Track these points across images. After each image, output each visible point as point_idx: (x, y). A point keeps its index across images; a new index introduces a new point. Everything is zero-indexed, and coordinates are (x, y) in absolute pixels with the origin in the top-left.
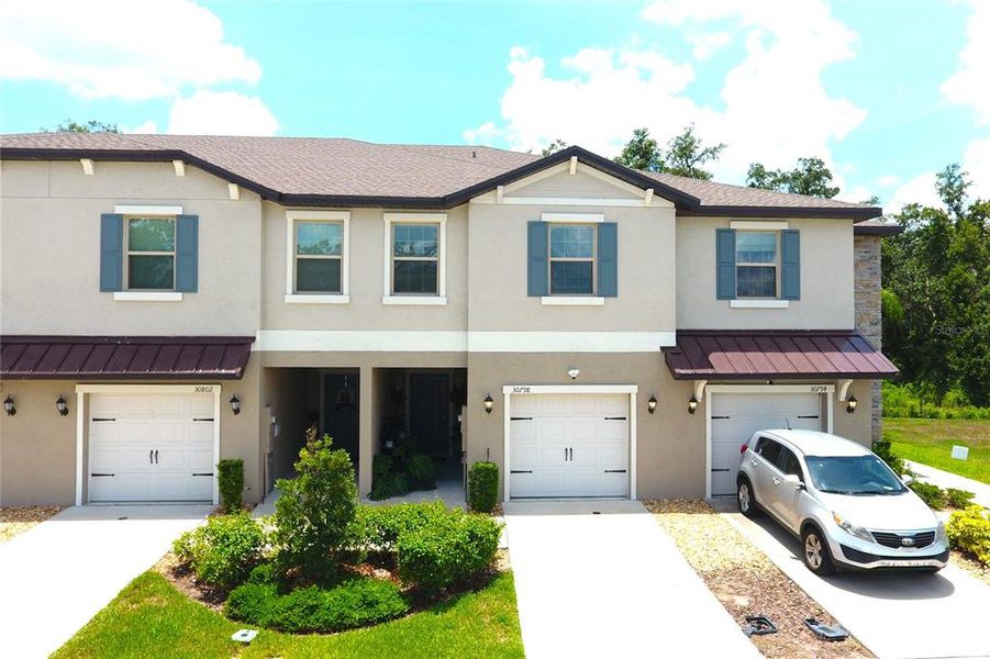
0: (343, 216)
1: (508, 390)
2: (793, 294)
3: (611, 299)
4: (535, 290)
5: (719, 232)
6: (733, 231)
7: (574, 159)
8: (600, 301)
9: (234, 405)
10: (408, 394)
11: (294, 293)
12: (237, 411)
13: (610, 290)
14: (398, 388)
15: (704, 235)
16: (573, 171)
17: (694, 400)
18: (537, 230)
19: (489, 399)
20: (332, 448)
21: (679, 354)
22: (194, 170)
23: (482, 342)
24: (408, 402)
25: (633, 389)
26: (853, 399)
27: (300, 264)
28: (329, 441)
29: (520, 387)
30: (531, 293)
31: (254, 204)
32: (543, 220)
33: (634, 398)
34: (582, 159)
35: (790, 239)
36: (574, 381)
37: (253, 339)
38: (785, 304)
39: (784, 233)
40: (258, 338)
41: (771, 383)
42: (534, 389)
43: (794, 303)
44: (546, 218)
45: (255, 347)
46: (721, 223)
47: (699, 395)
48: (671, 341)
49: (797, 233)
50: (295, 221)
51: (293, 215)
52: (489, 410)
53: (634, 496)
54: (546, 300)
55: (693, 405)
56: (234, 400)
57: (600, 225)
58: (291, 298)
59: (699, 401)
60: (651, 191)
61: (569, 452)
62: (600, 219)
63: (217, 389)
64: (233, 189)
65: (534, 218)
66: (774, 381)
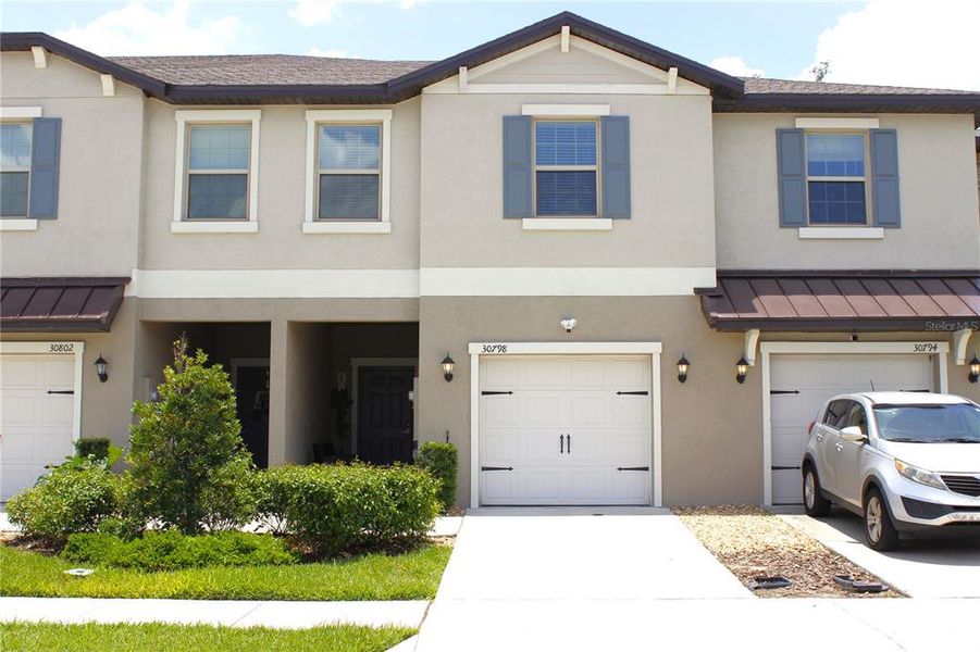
0: (252, 115)
1: (475, 349)
2: (891, 221)
3: (622, 223)
4: (514, 209)
5: (780, 133)
6: (800, 131)
7: (566, 30)
8: (606, 224)
9: (101, 368)
10: (355, 397)
11: (183, 220)
12: (104, 377)
13: (620, 209)
14: (341, 386)
15: (758, 138)
16: (565, 48)
17: (743, 362)
18: (516, 127)
19: (448, 360)
20: (207, 365)
21: (721, 296)
22: (58, 60)
23: (439, 282)
24: (355, 405)
25: (655, 348)
26: (975, 362)
27: (193, 180)
28: (202, 357)
29: (492, 345)
30: (508, 214)
31: (134, 102)
32: (524, 113)
33: (656, 360)
34: (577, 30)
35: (884, 142)
36: (569, 335)
37: (128, 280)
38: (878, 232)
39: (874, 132)
40: (134, 278)
41: (855, 339)
42: (512, 348)
43: (892, 232)
44: (527, 110)
45: (131, 291)
46: (783, 120)
47: (751, 355)
48: (709, 281)
49: (892, 133)
50: (188, 124)
51: (185, 116)
52: (449, 377)
53: (658, 501)
54: (530, 224)
55: (742, 369)
56: (101, 361)
57: (604, 118)
58: (180, 226)
59: (752, 364)
60: (674, 71)
61: (565, 442)
62: (604, 111)
63: (78, 348)
64: (107, 81)
65: (513, 112)
66: (860, 335)
